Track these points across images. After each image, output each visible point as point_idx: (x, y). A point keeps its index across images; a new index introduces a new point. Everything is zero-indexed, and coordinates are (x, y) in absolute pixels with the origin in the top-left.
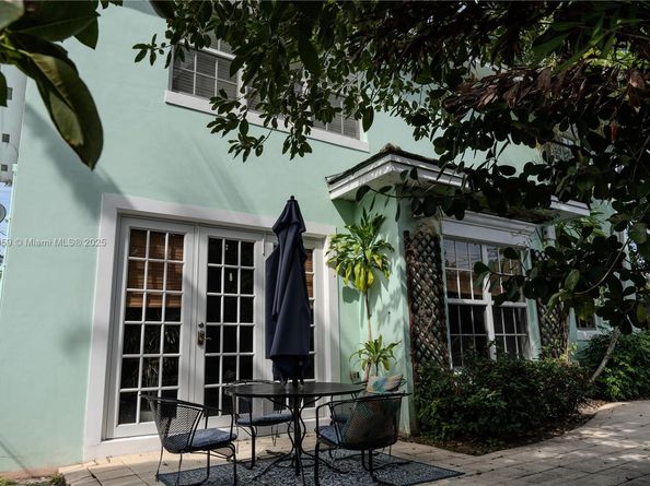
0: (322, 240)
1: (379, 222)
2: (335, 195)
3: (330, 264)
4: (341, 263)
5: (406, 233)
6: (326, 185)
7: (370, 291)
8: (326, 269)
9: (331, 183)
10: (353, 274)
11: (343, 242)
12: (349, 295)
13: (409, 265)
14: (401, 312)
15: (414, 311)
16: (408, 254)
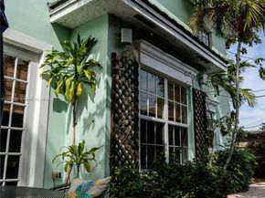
0: (39, 55)
1: (91, 44)
2: (54, 19)
3: (44, 76)
4: (54, 77)
5: (113, 55)
6: (47, 9)
7: (78, 102)
8: (40, 81)
9: (53, 7)
10: (64, 86)
11: (57, 58)
12: (58, 106)
13: (114, 82)
14: (104, 121)
15: (115, 120)
16: (113, 72)
